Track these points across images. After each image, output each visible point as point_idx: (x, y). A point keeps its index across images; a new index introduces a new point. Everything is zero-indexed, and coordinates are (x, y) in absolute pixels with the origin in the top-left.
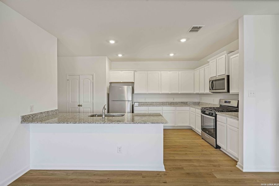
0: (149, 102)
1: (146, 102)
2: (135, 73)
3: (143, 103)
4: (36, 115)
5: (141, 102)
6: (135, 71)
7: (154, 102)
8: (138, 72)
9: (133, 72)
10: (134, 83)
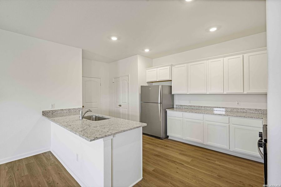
0: (194, 106)
1: (191, 106)
2: (173, 68)
3: (186, 107)
4: (56, 111)
5: (184, 106)
6: (172, 66)
7: (201, 107)
8: (176, 66)
9: (168, 67)
10: (171, 81)
